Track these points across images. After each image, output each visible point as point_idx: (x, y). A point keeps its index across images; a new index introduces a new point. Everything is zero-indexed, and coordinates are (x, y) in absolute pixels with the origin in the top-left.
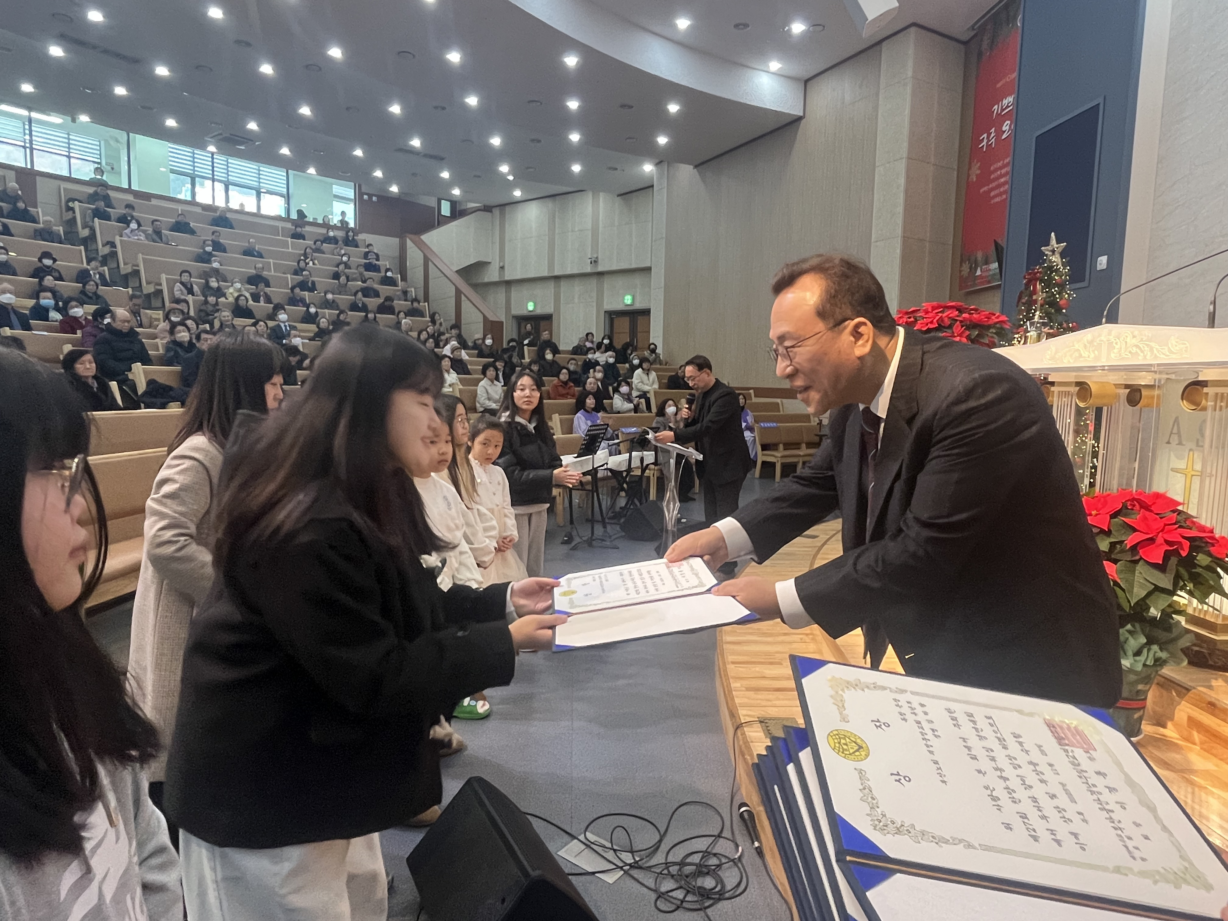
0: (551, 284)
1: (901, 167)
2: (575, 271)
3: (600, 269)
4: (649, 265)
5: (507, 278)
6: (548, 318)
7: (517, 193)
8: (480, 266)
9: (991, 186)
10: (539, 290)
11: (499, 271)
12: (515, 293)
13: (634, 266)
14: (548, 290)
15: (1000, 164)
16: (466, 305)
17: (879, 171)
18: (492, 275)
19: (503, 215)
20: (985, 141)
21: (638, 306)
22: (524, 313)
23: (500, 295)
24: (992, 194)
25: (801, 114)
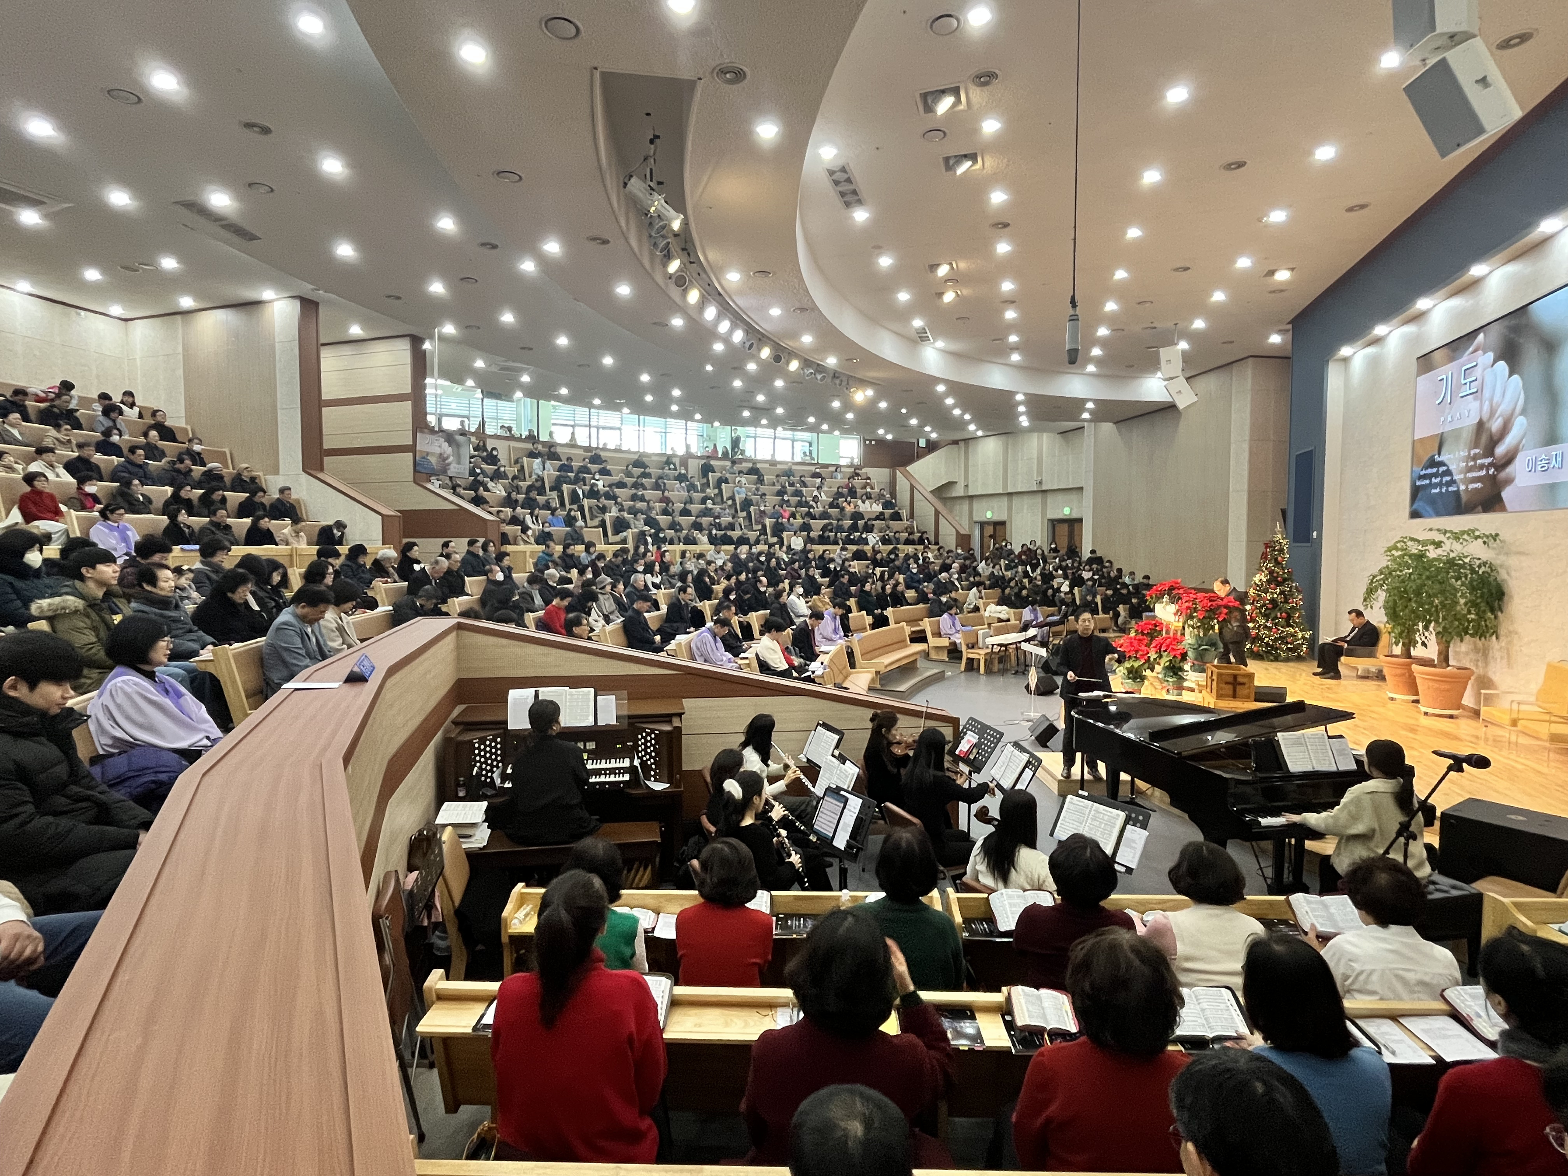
0: (1005, 499)
1: (1246, 446)
3: (1044, 488)
4: (1082, 486)
6: (1003, 523)
7: (978, 434)
8: (949, 485)
10: (995, 503)
11: (964, 488)
12: (976, 505)
14: (1003, 503)
16: (942, 521)
17: (1233, 447)
18: (959, 491)
19: (967, 448)
21: (1075, 515)
22: (983, 519)
23: (965, 506)
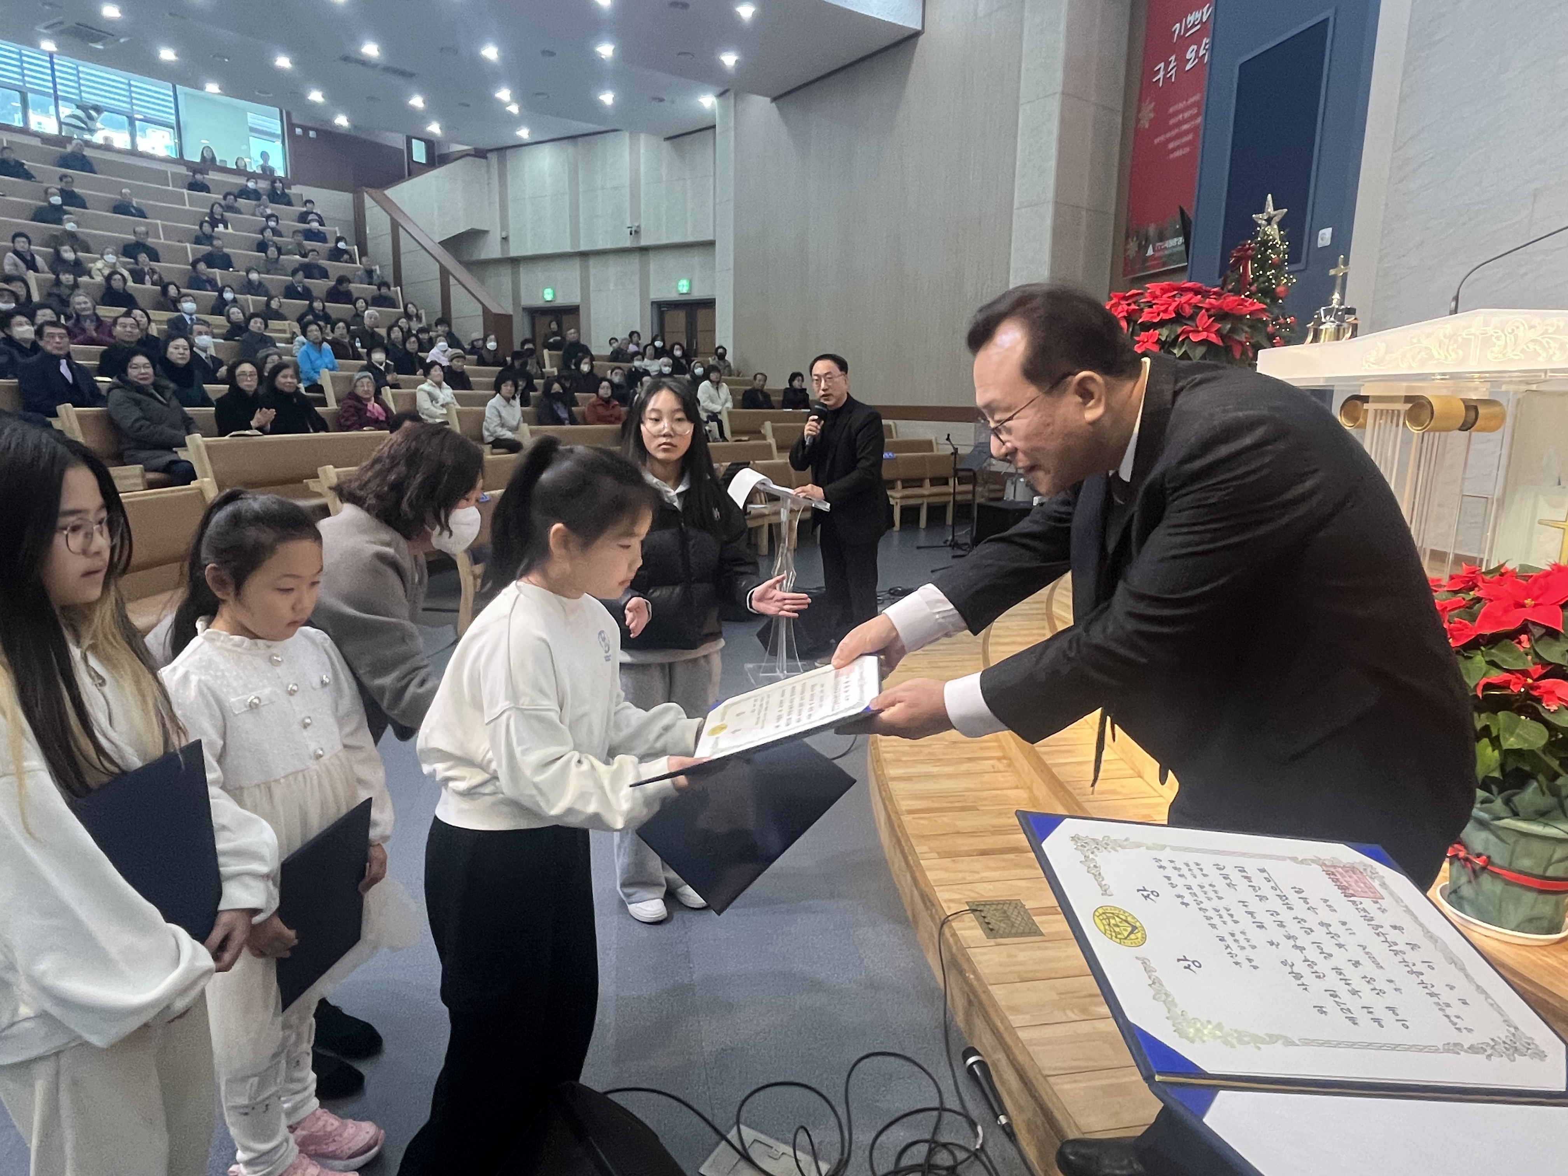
0: (576, 264)
1: (1054, 106)
2: (609, 246)
3: (644, 242)
4: (711, 238)
5: (513, 253)
6: (573, 311)
7: (524, 133)
8: (473, 236)
9: (1169, 135)
10: (559, 271)
11: (502, 243)
12: (526, 275)
13: (690, 239)
14: (572, 272)
15: (1181, 105)
16: (456, 291)
17: (1024, 112)
18: (491, 249)
19: (502, 164)
20: (1162, 73)
21: (699, 294)
22: (539, 303)
23: (504, 279)
24: (1171, 146)
25: (919, 28)
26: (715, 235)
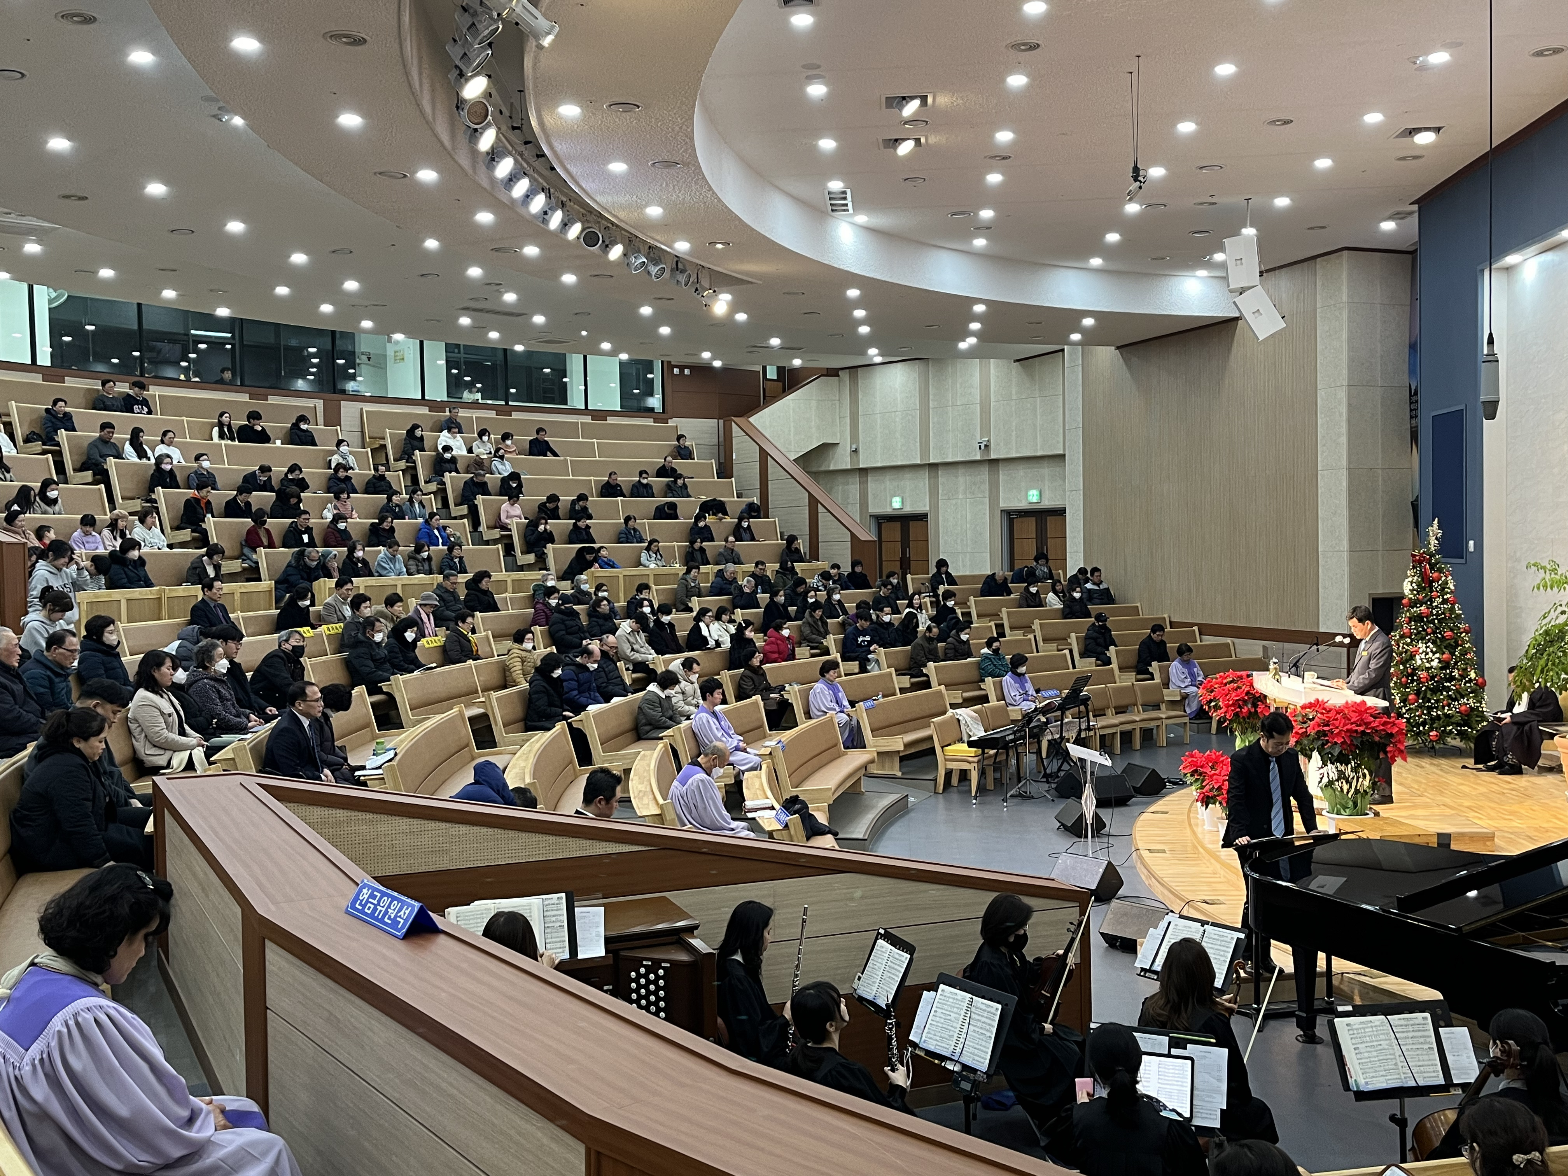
0: (926, 474)
1: (1343, 394)
2: (958, 458)
3: (993, 456)
4: (1061, 452)
5: (862, 465)
6: (922, 518)
8: (824, 450)
10: (908, 481)
11: (851, 455)
12: (873, 484)
13: (1040, 453)
14: (921, 481)
16: (823, 517)
17: (1321, 394)
18: (841, 460)
19: (854, 382)
21: (1050, 504)
22: (888, 511)
23: (853, 487)
25: (1236, 316)
26: (1064, 449)
